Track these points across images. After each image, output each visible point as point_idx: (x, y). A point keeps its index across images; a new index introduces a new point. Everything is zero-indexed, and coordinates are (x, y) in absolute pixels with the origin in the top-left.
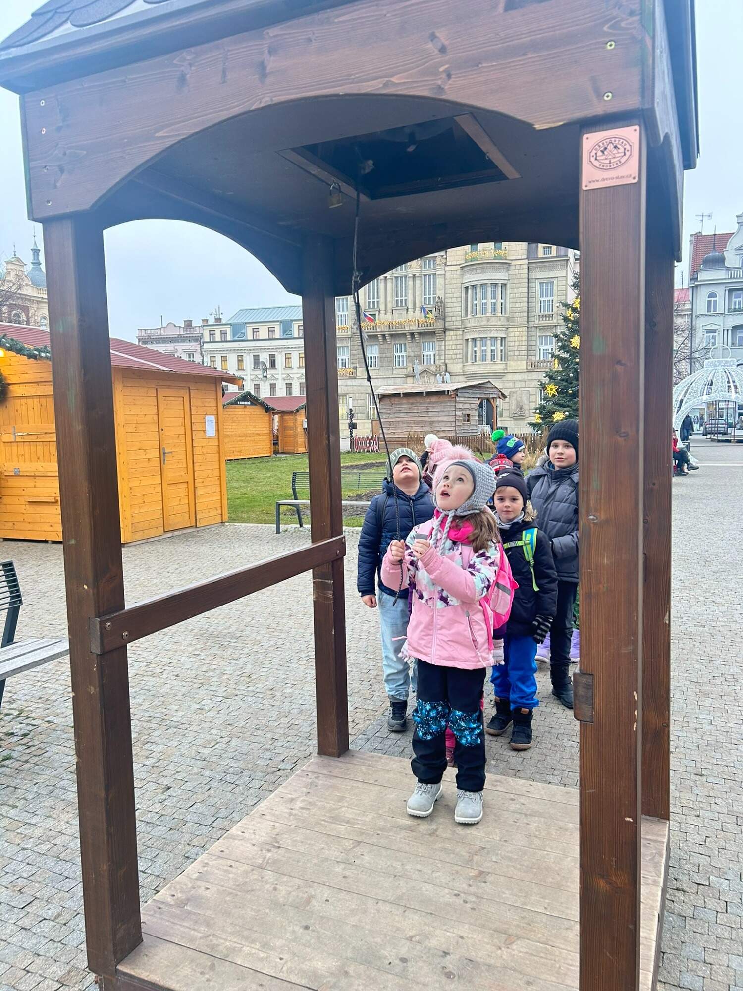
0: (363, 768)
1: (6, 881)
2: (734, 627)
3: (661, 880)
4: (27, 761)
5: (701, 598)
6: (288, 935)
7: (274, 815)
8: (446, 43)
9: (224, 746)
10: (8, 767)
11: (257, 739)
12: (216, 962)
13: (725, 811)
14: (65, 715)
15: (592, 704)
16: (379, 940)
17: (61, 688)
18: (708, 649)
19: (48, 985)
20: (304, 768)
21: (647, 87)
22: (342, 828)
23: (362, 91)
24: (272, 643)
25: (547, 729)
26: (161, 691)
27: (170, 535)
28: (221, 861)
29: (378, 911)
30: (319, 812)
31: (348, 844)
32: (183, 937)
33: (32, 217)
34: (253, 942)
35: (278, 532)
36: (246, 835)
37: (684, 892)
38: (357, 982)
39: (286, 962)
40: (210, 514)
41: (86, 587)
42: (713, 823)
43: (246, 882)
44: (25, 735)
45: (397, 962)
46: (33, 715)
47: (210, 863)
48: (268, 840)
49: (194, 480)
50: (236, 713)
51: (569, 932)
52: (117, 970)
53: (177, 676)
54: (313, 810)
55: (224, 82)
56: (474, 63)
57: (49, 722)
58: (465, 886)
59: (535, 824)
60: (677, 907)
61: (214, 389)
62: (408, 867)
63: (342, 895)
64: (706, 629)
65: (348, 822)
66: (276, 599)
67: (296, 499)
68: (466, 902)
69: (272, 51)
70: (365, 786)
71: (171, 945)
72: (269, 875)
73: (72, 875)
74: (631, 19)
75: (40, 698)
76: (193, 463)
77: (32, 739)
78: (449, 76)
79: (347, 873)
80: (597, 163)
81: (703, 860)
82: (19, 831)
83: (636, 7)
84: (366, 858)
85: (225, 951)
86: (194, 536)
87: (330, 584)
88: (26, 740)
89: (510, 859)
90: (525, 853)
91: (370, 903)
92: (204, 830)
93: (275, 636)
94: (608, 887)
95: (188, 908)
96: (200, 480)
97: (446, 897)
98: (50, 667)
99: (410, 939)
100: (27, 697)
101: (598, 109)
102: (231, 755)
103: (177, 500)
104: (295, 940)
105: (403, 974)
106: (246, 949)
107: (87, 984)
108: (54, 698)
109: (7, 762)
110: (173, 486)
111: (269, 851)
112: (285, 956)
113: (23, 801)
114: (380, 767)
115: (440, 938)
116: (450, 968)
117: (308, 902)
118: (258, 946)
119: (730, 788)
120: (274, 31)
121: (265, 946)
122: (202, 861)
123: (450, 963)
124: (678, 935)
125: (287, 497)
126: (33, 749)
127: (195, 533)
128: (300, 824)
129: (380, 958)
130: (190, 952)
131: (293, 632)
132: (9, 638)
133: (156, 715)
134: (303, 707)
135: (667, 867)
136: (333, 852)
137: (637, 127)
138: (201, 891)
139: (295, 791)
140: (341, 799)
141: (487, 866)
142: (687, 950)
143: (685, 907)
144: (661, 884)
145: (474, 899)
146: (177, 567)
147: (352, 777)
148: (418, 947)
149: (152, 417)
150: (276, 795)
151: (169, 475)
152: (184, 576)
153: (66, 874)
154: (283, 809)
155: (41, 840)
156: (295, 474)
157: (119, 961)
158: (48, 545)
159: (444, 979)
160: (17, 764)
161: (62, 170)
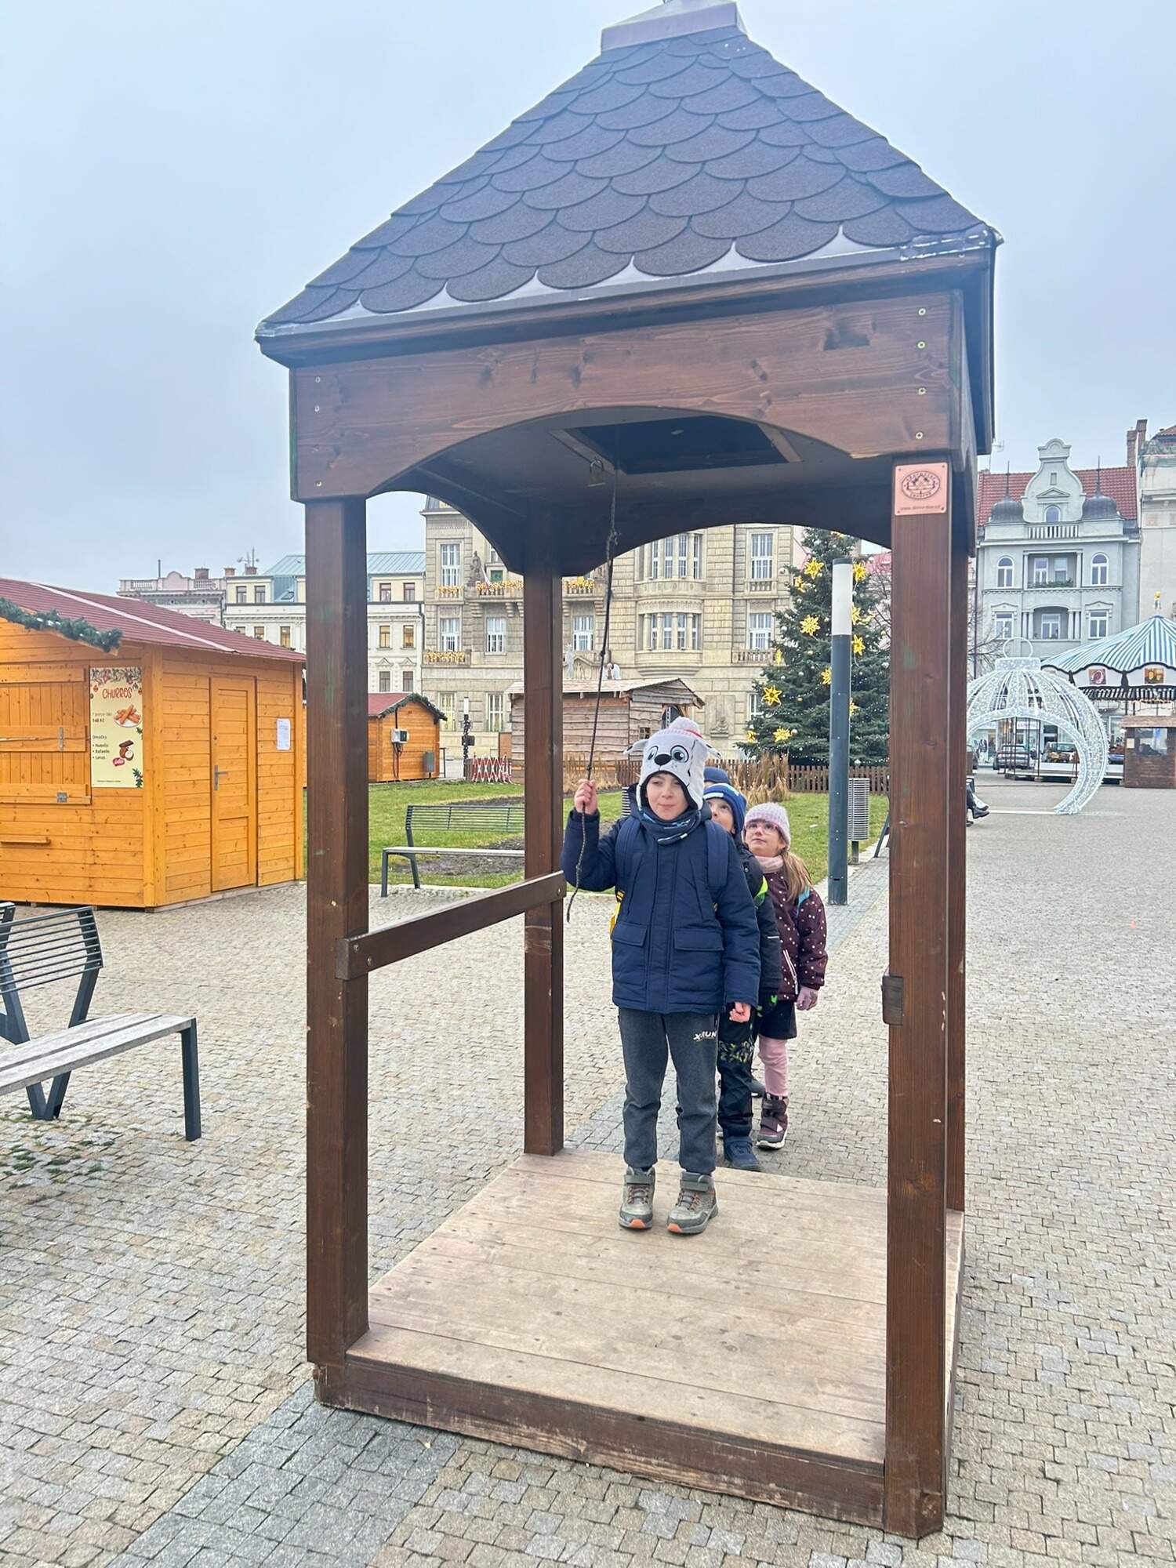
0: (587, 1166)
1: (154, 1294)
2: (1038, 1018)
3: (958, 1265)
4: (124, 1173)
5: (996, 985)
6: (538, 1320)
7: (487, 1213)
8: (768, 371)
9: (387, 1155)
10: (100, 1179)
11: (428, 1147)
12: (462, 1343)
13: (1029, 1213)
14: (153, 1122)
15: (902, 1007)
16: (645, 1322)
17: (135, 1091)
18: (1006, 1045)
19: (249, 1391)
20: (511, 1166)
21: (954, 433)
22: (575, 1225)
23: (681, 406)
24: (417, 1036)
25: (806, 1133)
26: (280, 1094)
27: (219, 896)
28: (434, 1258)
29: (639, 1298)
30: (542, 1210)
31: (589, 1240)
32: (415, 1325)
33: (296, 496)
34: (499, 1326)
35: (384, 894)
36: (461, 1234)
37: (983, 1289)
38: (628, 1357)
39: (544, 1342)
40: (275, 868)
41: (334, 903)
42: (1015, 1225)
43: (473, 1277)
44: (109, 1144)
45: (670, 1339)
46: (109, 1122)
47: (424, 1259)
48: (489, 1238)
49: (257, 814)
50: (392, 1118)
51: (857, 1311)
52: (346, 1356)
53: (295, 1076)
54: (535, 1208)
55: (534, 382)
56: (793, 393)
57: (136, 1130)
58: (735, 1275)
59: (806, 1218)
60: (975, 1303)
61: (290, 680)
62: (664, 1259)
63: (593, 1285)
64: (1003, 1021)
65: (581, 1219)
66: (407, 983)
67: (411, 845)
68: (737, 1288)
69: (587, 358)
70: (594, 1184)
71: (401, 1332)
72: (498, 1269)
73: (236, 1288)
74: (940, 371)
75: (109, 1103)
76: (257, 789)
77: (120, 1149)
78: (769, 402)
79: (593, 1266)
80: (908, 493)
81: (1003, 1260)
82: (147, 1245)
83: (944, 360)
84: (612, 1252)
85: (469, 1335)
86: (254, 900)
87: (547, 932)
88: (111, 1150)
89: (784, 1250)
90: (799, 1244)
91: (627, 1291)
92: (388, 1241)
93: (419, 1029)
94: (916, 1192)
95: (411, 1299)
96: (267, 816)
97: (713, 1283)
98: (108, 1066)
99: (681, 1320)
100: (89, 1102)
101: (910, 446)
102: (398, 1164)
103: (232, 844)
104: (548, 1323)
105: (679, 1349)
106: (494, 1333)
107: (296, 1385)
108: (129, 1102)
109: (97, 1174)
110: (228, 824)
111: (491, 1247)
112: (541, 1338)
113: (138, 1216)
114: (607, 1165)
115: (713, 1319)
116: (730, 1342)
117: (554, 1290)
118: (506, 1329)
119: (1035, 1191)
120: (590, 340)
121: (514, 1329)
122: (412, 1258)
123: (726, 1337)
124: (977, 1327)
125: (398, 841)
126: (127, 1159)
127: (256, 895)
128: (522, 1222)
129: (650, 1336)
130: (429, 1337)
131: (443, 1022)
132: (79, 1016)
133: (284, 1121)
134: (481, 1111)
135: (963, 1266)
136: (572, 1247)
137: (945, 464)
138: (422, 1284)
139: (507, 1190)
140: (568, 1197)
141: (756, 1256)
142: (987, 1340)
143: (984, 1303)
144: (958, 1268)
145: (747, 1285)
146: (246, 940)
147: (575, 1175)
148: (691, 1327)
149: (201, 720)
150: (484, 1194)
151: (222, 806)
152: (260, 953)
153: (227, 1287)
154: (499, 1208)
155: (180, 1254)
156: (410, 808)
157: (350, 1346)
158: (31, 909)
159: (726, 1352)
160: (113, 1177)
161: (338, 452)
